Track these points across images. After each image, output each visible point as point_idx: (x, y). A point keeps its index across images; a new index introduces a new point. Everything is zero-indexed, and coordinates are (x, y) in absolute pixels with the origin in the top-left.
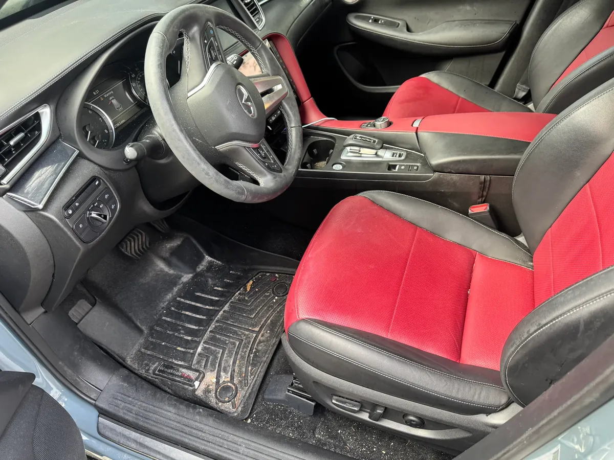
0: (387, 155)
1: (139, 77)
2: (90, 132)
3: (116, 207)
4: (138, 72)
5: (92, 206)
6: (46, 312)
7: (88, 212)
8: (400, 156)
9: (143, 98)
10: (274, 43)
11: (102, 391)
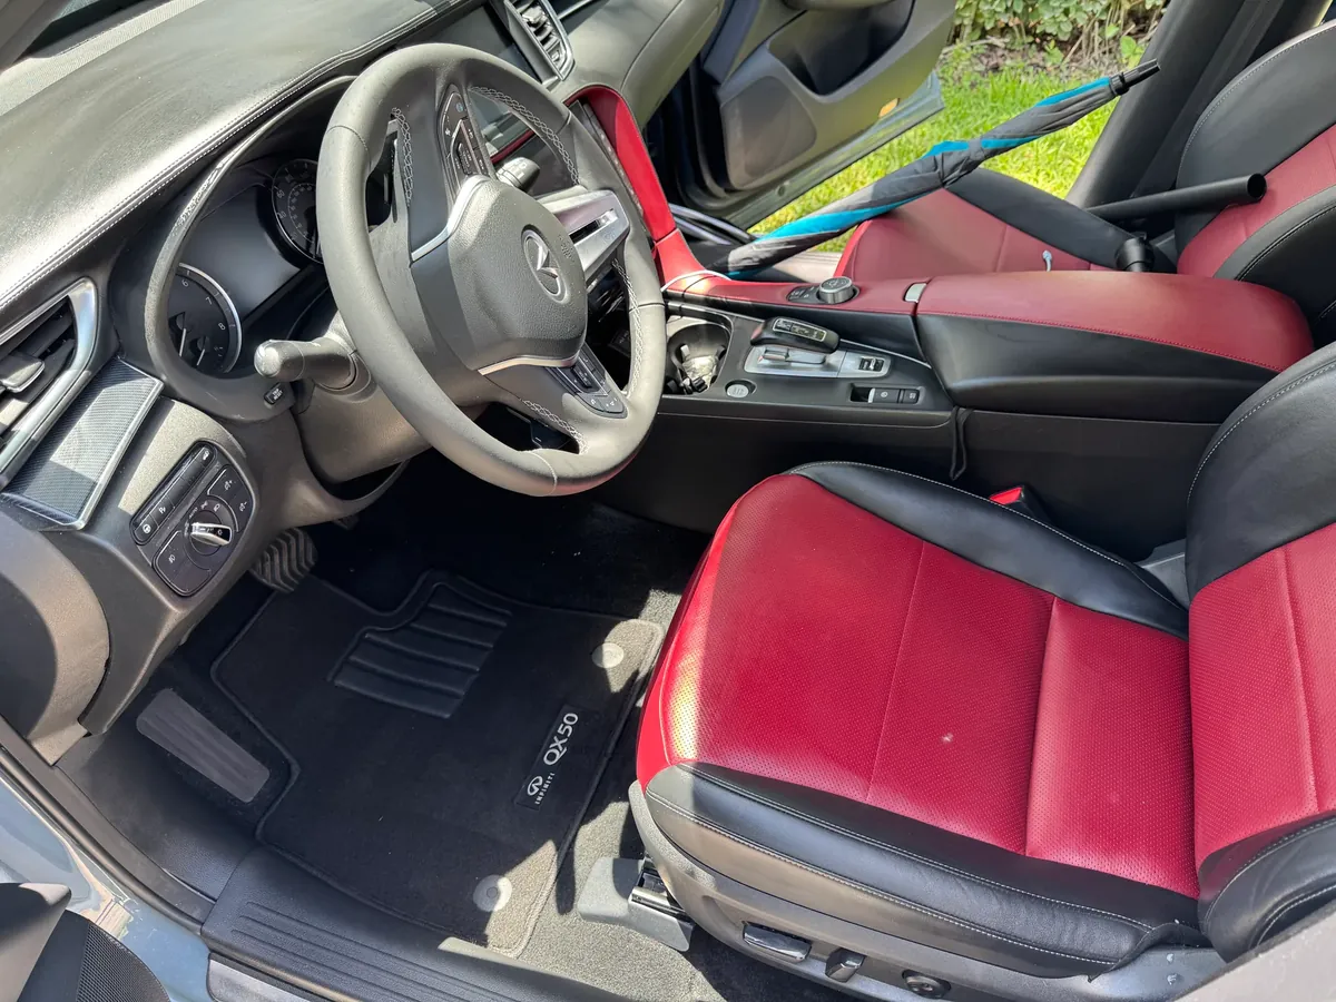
0: (847, 365)
1: (293, 197)
2: (185, 331)
3: (249, 507)
4: (292, 184)
5: (196, 510)
6: (88, 735)
7: (187, 525)
8: (878, 367)
9: (304, 247)
10: (593, 110)
11: (215, 901)
